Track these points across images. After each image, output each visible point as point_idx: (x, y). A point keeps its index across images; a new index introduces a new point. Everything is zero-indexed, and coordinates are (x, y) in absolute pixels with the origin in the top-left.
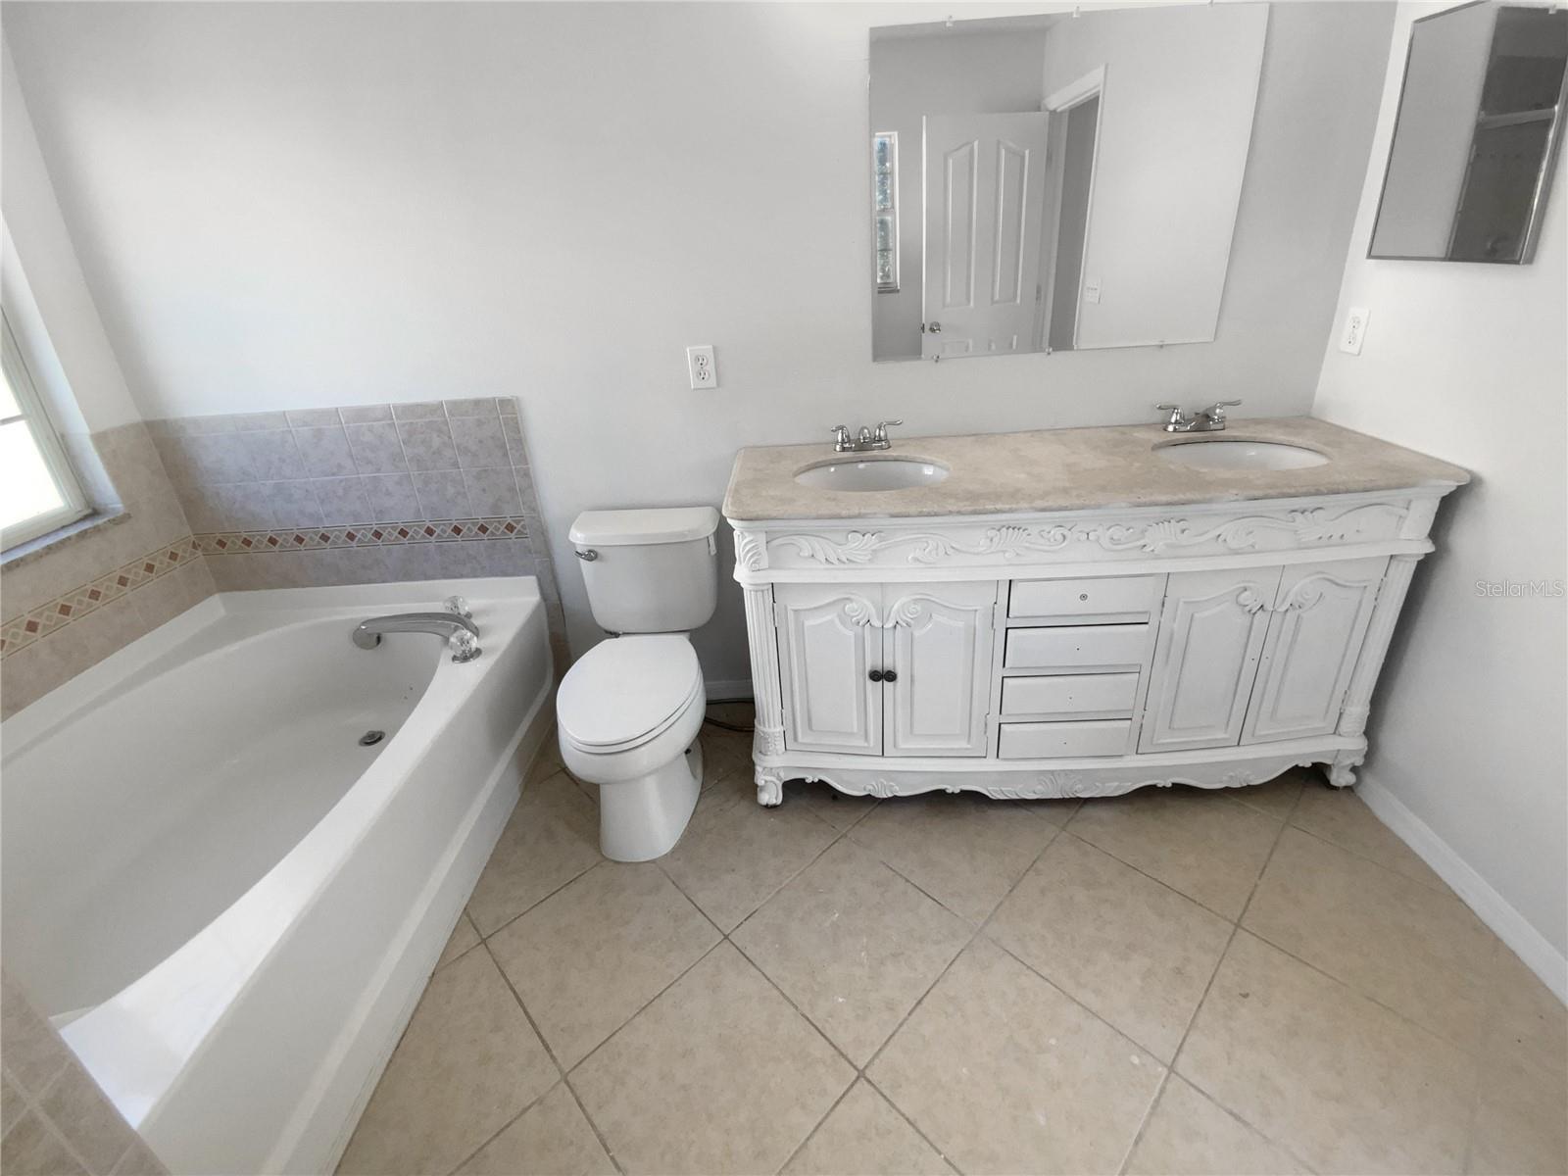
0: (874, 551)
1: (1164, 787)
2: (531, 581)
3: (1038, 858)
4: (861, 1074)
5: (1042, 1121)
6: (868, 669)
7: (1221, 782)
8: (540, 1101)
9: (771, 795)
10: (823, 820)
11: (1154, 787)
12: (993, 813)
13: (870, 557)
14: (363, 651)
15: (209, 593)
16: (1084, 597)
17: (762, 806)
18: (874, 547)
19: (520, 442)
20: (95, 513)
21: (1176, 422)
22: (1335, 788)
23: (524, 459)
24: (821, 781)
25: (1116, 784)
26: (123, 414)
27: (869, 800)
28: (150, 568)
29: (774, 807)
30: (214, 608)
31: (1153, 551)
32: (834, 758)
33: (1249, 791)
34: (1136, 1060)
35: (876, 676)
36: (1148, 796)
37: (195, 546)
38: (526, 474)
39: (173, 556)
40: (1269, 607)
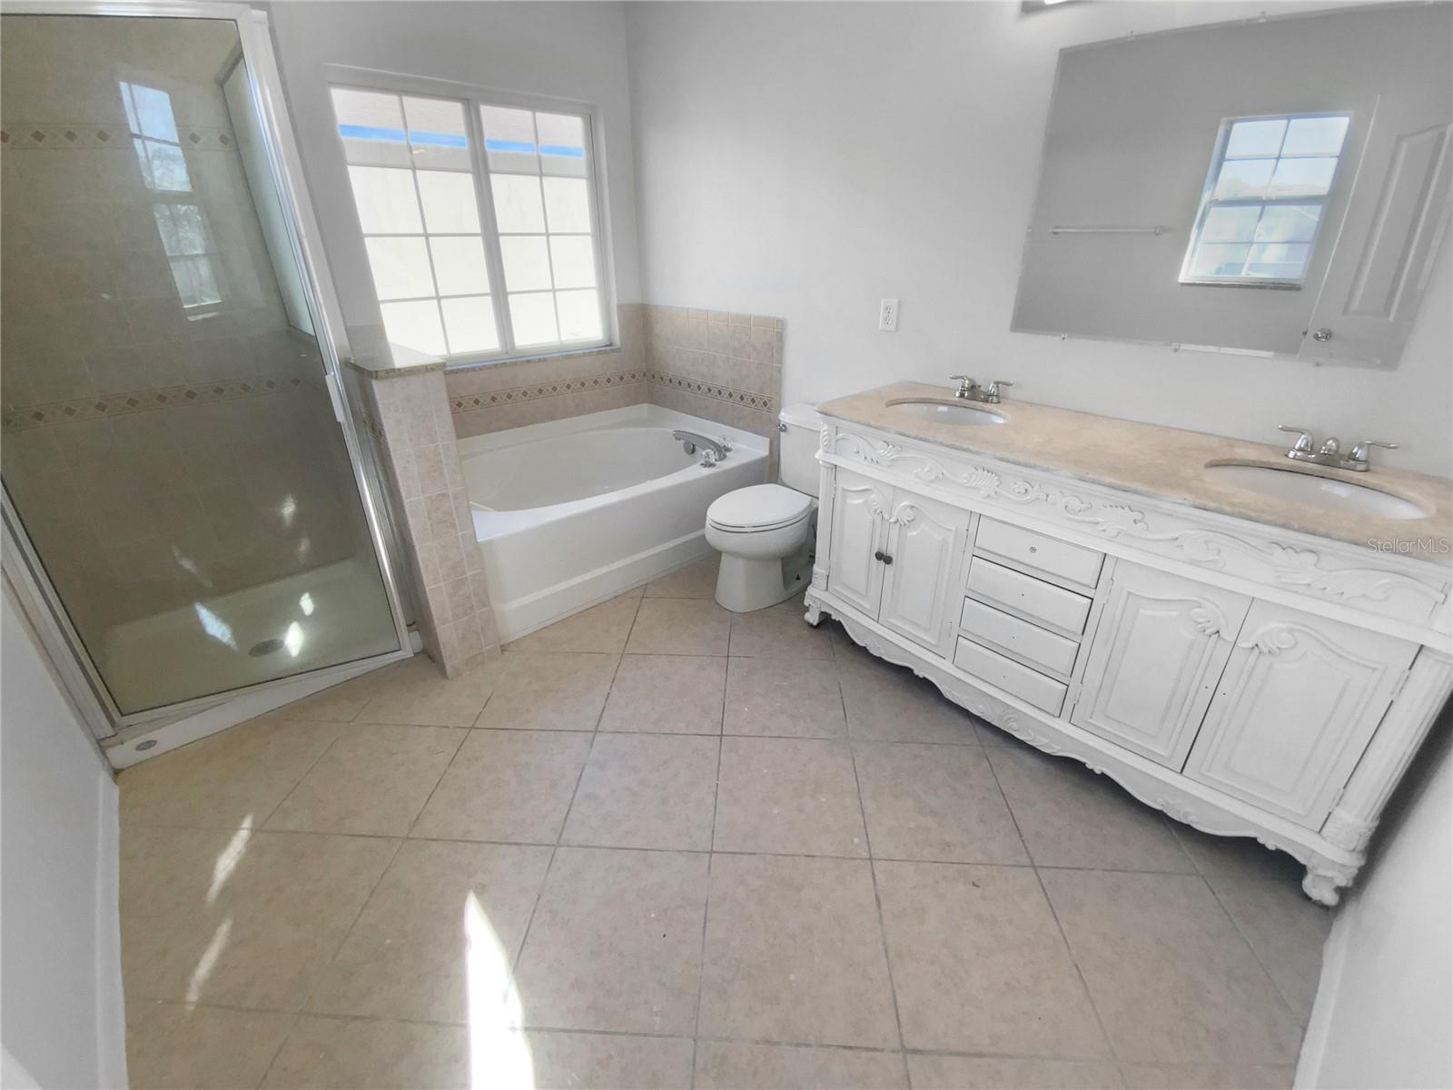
0: (893, 460)
1: (1092, 770)
2: (767, 440)
3: (939, 744)
4: (721, 735)
5: (775, 812)
6: (876, 551)
7: (1155, 802)
8: (609, 654)
9: (812, 617)
10: (832, 649)
11: (1084, 764)
12: (943, 709)
13: (889, 463)
14: (686, 454)
15: (643, 402)
16: (1033, 550)
17: (805, 621)
18: (893, 457)
19: (781, 349)
20: (611, 345)
21: (1300, 450)
22: (1308, 898)
23: (780, 361)
24: (839, 622)
25: (1047, 741)
26: (633, 298)
27: (864, 651)
28: (622, 378)
29: (811, 626)
30: (644, 409)
31: (1104, 531)
32: (850, 609)
33: (1186, 830)
34: (856, 840)
35: (880, 556)
36: (1072, 767)
37: (644, 374)
38: (779, 370)
39: (633, 376)
40: (1229, 636)
